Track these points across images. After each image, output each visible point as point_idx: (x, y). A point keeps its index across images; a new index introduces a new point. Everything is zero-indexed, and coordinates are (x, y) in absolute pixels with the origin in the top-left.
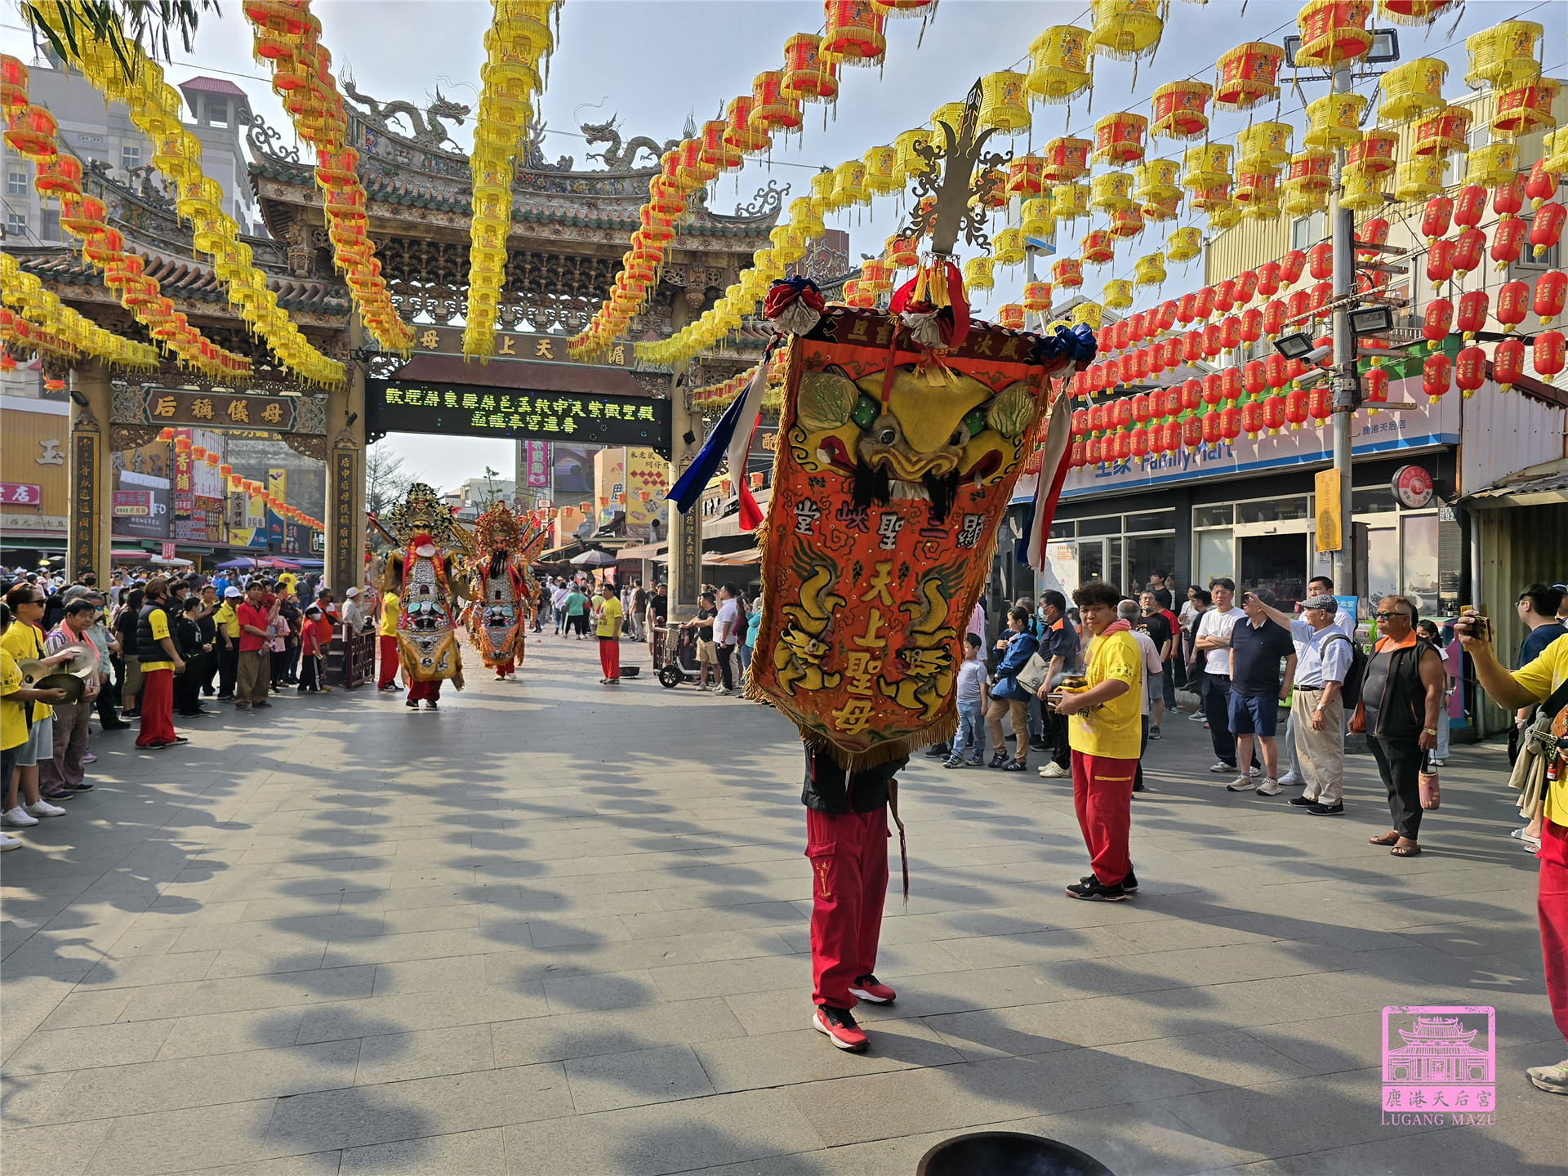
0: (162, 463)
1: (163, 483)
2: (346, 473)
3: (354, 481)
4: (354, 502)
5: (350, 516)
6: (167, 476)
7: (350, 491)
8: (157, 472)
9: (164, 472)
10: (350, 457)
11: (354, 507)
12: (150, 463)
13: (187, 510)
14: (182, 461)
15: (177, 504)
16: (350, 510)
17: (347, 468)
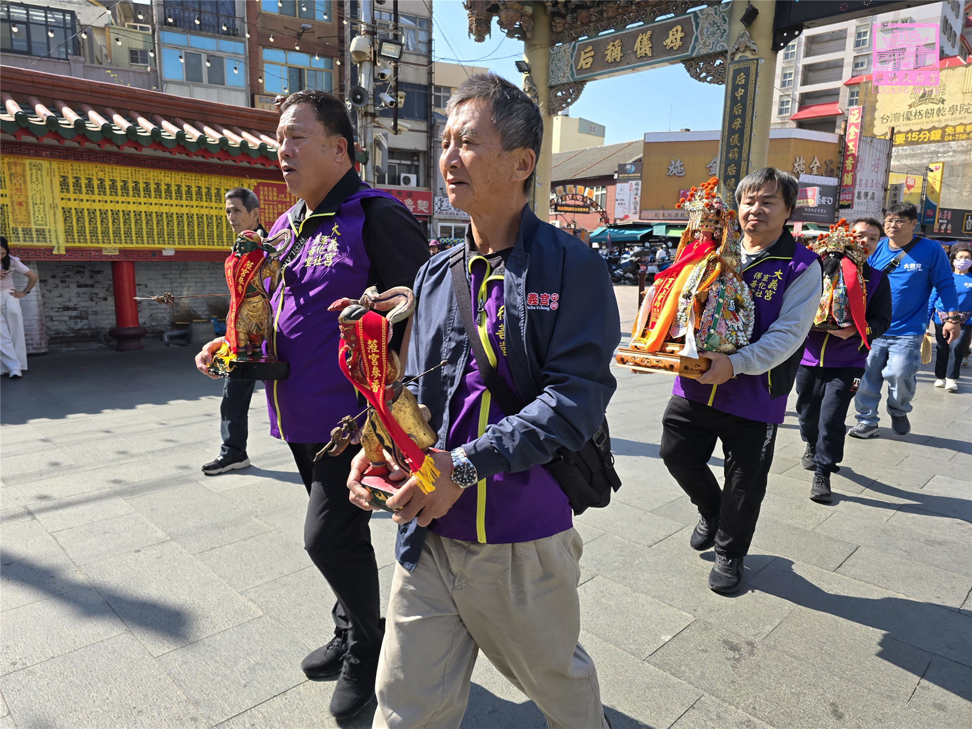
0: (834, 167)
1: (833, 181)
2: (741, 92)
3: (749, 102)
4: (747, 130)
5: (740, 148)
6: (837, 176)
7: (743, 116)
8: (830, 174)
9: (835, 173)
10: (747, 71)
11: (746, 137)
12: (824, 167)
13: (849, 200)
14: (849, 162)
15: (842, 197)
16: (741, 140)
17: (743, 87)
